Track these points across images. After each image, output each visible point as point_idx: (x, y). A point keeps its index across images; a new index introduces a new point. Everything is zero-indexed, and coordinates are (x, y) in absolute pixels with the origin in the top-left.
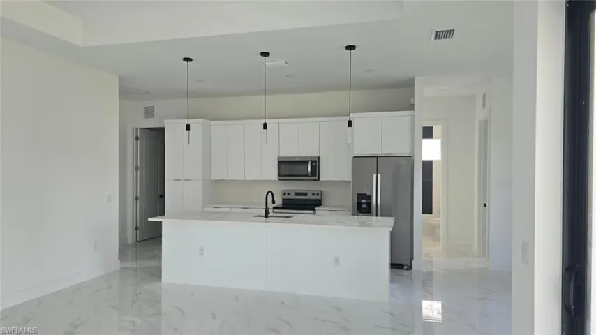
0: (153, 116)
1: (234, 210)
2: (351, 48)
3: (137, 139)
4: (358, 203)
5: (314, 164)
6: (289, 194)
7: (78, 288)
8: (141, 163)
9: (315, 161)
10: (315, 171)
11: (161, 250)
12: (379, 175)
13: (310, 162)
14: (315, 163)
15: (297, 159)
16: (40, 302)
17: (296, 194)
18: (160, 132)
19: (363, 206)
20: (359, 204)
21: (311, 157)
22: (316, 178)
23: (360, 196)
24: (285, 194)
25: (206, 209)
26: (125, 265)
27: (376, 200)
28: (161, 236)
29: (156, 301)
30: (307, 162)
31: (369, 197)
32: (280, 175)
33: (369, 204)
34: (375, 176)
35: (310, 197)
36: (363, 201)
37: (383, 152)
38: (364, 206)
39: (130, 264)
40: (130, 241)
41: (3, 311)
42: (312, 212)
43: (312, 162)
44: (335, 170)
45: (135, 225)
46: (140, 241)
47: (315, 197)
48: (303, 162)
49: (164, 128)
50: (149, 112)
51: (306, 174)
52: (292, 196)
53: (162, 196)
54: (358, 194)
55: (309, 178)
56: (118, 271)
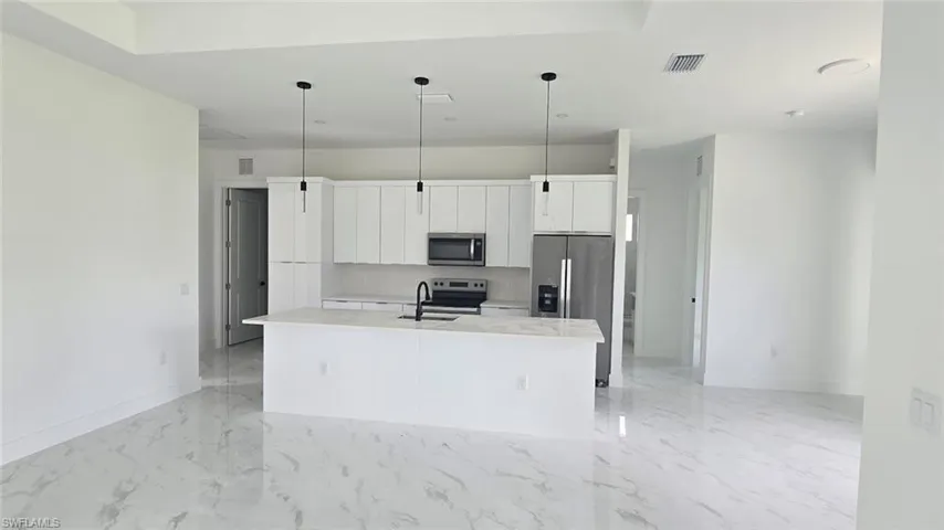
0: (250, 171)
1: (367, 306)
2: (549, 77)
3: (228, 203)
4: (540, 298)
5: (478, 244)
6: (442, 284)
7: (135, 422)
8: (235, 236)
9: (480, 240)
10: (480, 254)
11: (261, 358)
12: (569, 261)
13: (473, 241)
14: (480, 242)
15: (455, 237)
16: (69, 447)
17: (452, 284)
18: (261, 195)
19: (546, 303)
20: (542, 300)
21: (475, 235)
22: (481, 263)
23: (543, 289)
24: (436, 284)
25: (327, 305)
26: (209, 382)
27: (565, 294)
28: (262, 338)
29: (254, 444)
30: (469, 240)
31: (555, 291)
32: (431, 257)
33: (555, 300)
34: (564, 261)
35: (471, 288)
36: (546, 295)
37: (575, 230)
38: (548, 302)
39: (219, 382)
40: (218, 345)
41: (4, 467)
42: (475, 310)
43: (476, 240)
44: (507, 252)
45: (225, 323)
46: (233, 345)
47: (479, 289)
48: (463, 241)
49: (267, 190)
50: (246, 167)
51: (466, 256)
52: (446, 287)
53: (264, 284)
54: (540, 287)
55: (472, 263)
56: (198, 392)
